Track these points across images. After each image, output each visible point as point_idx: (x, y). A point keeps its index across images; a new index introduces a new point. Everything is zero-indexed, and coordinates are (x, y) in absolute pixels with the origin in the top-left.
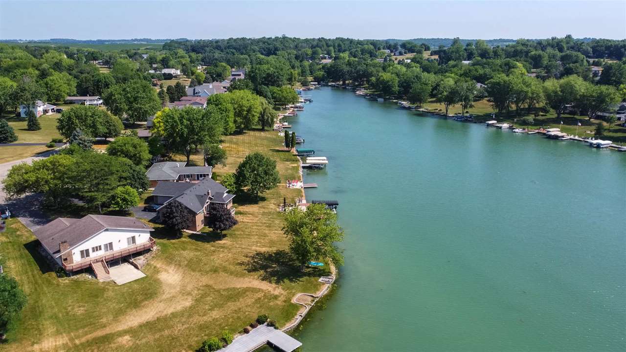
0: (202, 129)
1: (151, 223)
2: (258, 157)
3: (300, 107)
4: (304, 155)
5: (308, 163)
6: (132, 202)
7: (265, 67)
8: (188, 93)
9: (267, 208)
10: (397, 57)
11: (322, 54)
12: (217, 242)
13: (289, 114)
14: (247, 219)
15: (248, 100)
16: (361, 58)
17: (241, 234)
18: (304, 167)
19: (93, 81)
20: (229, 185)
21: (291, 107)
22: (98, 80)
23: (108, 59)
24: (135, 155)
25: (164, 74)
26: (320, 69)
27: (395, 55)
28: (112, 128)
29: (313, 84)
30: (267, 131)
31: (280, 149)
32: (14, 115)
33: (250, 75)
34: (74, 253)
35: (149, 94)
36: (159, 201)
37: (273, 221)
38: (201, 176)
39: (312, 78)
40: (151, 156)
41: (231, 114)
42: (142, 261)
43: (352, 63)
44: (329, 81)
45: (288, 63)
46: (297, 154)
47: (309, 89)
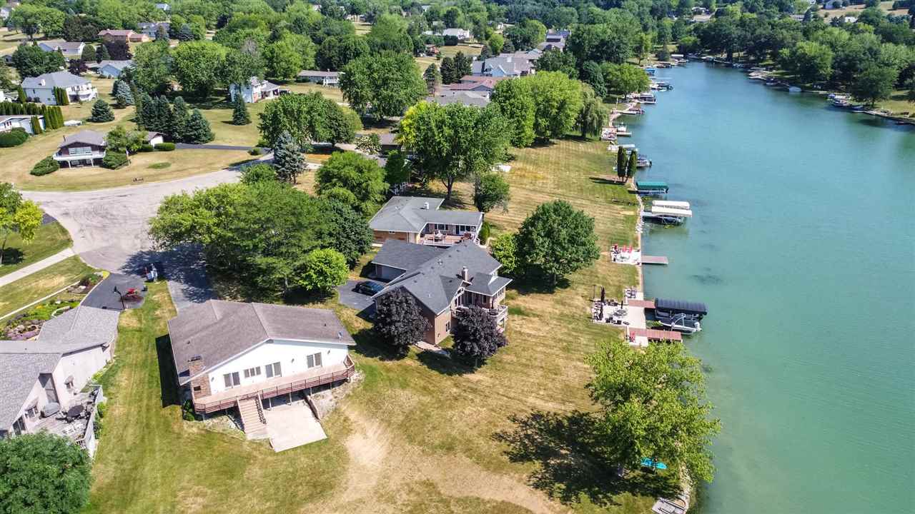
0: (473, 143)
1: (360, 320)
2: (560, 209)
3: (650, 99)
4: (649, 194)
5: (655, 213)
6: (334, 278)
7: (599, 28)
8: (473, 70)
9: (569, 305)
10: (828, 11)
11: (696, 6)
12: (465, 376)
13: (630, 110)
14: (528, 328)
15: (561, 90)
16: (761, 13)
17: (511, 363)
18: (646, 219)
19: (339, 47)
20: (504, 256)
21: (636, 98)
22: (346, 47)
23: (371, 12)
24: (360, 184)
25: (446, 37)
26: (690, 32)
27: (824, 8)
28: (342, 129)
29: (676, 58)
30: (590, 140)
31: (608, 179)
32: (224, 98)
33: (573, 42)
34: (213, 379)
35: (406, 74)
36: (384, 276)
37: (576, 337)
38: (463, 228)
39: (674, 46)
40: (387, 185)
41: (530, 115)
42: (328, 400)
43: (748, 22)
44: (703, 53)
45: (637, 22)
46: (636, 190)
47: (668, 66)
